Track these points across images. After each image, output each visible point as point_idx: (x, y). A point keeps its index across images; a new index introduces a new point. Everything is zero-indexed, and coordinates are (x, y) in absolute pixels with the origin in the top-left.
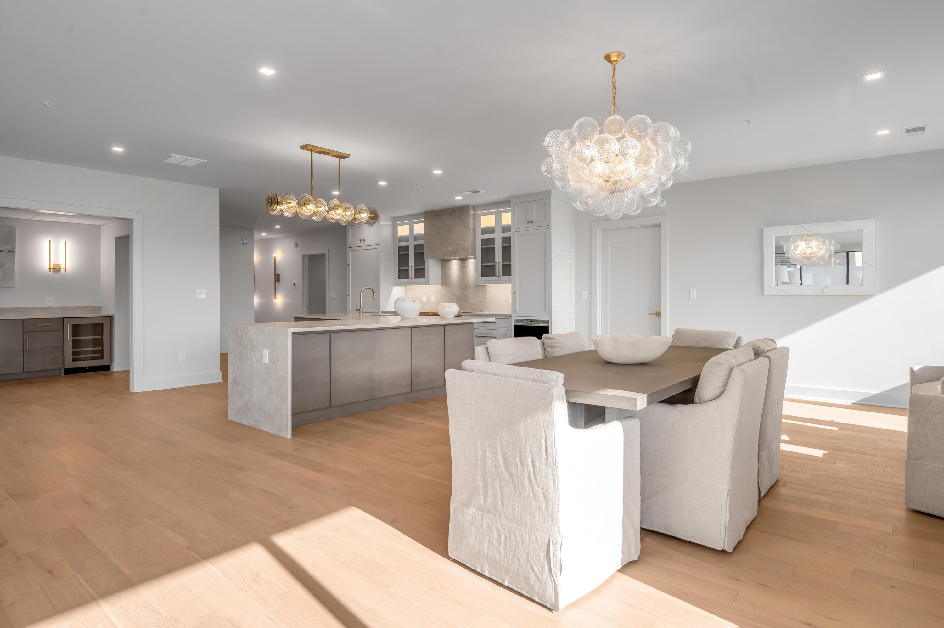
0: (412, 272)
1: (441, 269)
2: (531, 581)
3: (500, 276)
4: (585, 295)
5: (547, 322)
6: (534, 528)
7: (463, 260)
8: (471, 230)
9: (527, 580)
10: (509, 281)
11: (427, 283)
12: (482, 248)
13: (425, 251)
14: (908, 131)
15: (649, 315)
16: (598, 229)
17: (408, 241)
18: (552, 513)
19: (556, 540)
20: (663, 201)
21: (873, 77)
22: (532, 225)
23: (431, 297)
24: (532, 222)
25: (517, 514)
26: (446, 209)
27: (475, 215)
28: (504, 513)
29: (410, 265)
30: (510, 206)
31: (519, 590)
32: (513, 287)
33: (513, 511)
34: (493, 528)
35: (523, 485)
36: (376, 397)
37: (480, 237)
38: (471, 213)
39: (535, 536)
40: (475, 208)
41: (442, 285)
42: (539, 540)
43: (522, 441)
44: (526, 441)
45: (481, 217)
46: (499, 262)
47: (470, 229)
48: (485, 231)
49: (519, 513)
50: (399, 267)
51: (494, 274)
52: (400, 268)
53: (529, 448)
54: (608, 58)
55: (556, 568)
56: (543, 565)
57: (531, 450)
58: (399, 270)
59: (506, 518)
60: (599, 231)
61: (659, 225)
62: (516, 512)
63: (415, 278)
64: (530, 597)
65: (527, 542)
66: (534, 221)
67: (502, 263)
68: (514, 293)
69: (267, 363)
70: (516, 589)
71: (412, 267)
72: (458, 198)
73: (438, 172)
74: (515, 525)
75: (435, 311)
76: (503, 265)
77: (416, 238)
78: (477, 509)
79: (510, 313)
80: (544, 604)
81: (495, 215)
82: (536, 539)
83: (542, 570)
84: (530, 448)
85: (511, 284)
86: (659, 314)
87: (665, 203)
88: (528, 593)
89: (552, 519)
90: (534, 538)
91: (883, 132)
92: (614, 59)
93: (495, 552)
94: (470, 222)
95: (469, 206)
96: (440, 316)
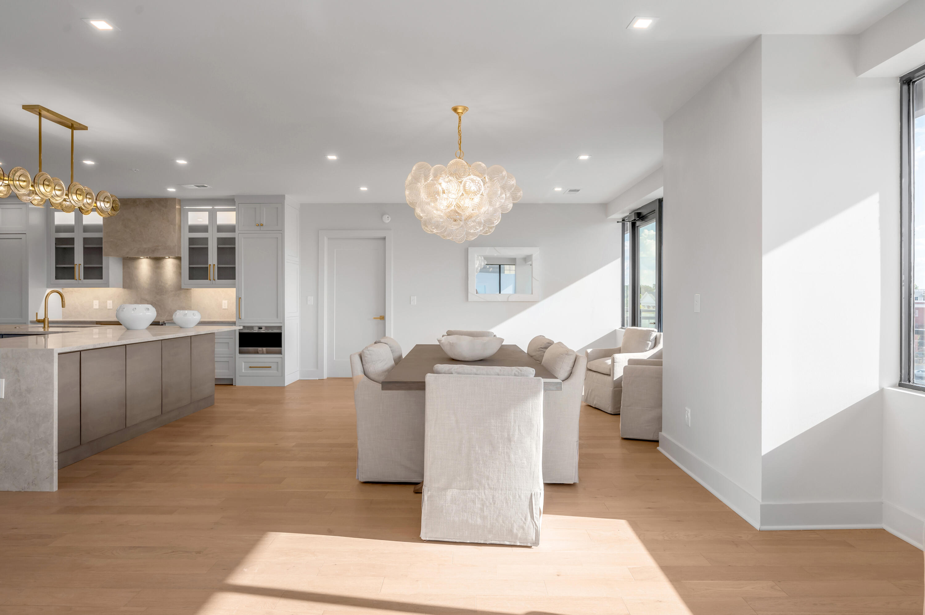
0: (79, 271)
1: (123, 269)
2: (515, 531)
3: (215, 280)
4: (311, 300)
5: (280, 328)
6: (518, 490)
7: (157, 260)
8: (177, 227)
9: (511, 531)
10: (233, 286)
11: (107, 285)
12: (189, 248)
13: (105, 246)
14: (571, 191)
15: (375, 318)
16: (325, 238)
17: (74, 232)
18: (534, 473)
19: (537, 493)
20: (388, 217)
21: (584, 157)
22: (262, 228)
23: (107, 302)
24: (262, 225)
25: (502, 482)
26: (140, 199)
27: (180, 209)
28: (488, 484)
29: (76, 262)
30: (234, 205)
31: (502, 543)
32: (238, 292)
33: (498, 481)
34: (477, 500)
35: (509, 458)
36: (128, 425)
37: (186, 235)
38: (177, 207)
39: (518, 495)
40: (182, 201)
41: (124, 287)
42: (522, 497)
43: (511, 423)
44: (515, 423)
45: (189, 212)
46: (214, 265)
47: (175, 225)
48: (193, 229)
49: (504, 481)
50: (57, 262)
51: (206, 277)
52: (58, 266)
53: (517, 428)
54: (455, 110)
55: (537, 514)
56: (526, 515)
57: (519, 429)
58: (56, 267)
59: (490, 488)
60: (326, 239)
61: (384, 239)
62: (501, 481)
63: (84, 279)
64: (512, 544)
65: (512, 502)
66: (264, 224)
67: (218, 266)
68: (239, 299)
69: (3, 398)
70: (498, 543)
71: (80, 264)
72: (171, 190)
73: (182, 162)
74: (500, 492)
75: (114, 319)
76: (218, 268)
77: (87, 229)
78: (458, 489)
79: (234, 320)
80: (525, 545)
81: (208, 212)
82: (520, 497)
83: (525, 519)
84: (519, 427)
85: (235, 289)
86: (383, 318)
87: (390, 219)
88: (510, 542)
89: (533, 478)
90: (517, 497)
91: (558, 189)
92: (460, 111)
93: (479, 520)
94: (175, 218)
95: (175, 199)
96: (121, 325)
